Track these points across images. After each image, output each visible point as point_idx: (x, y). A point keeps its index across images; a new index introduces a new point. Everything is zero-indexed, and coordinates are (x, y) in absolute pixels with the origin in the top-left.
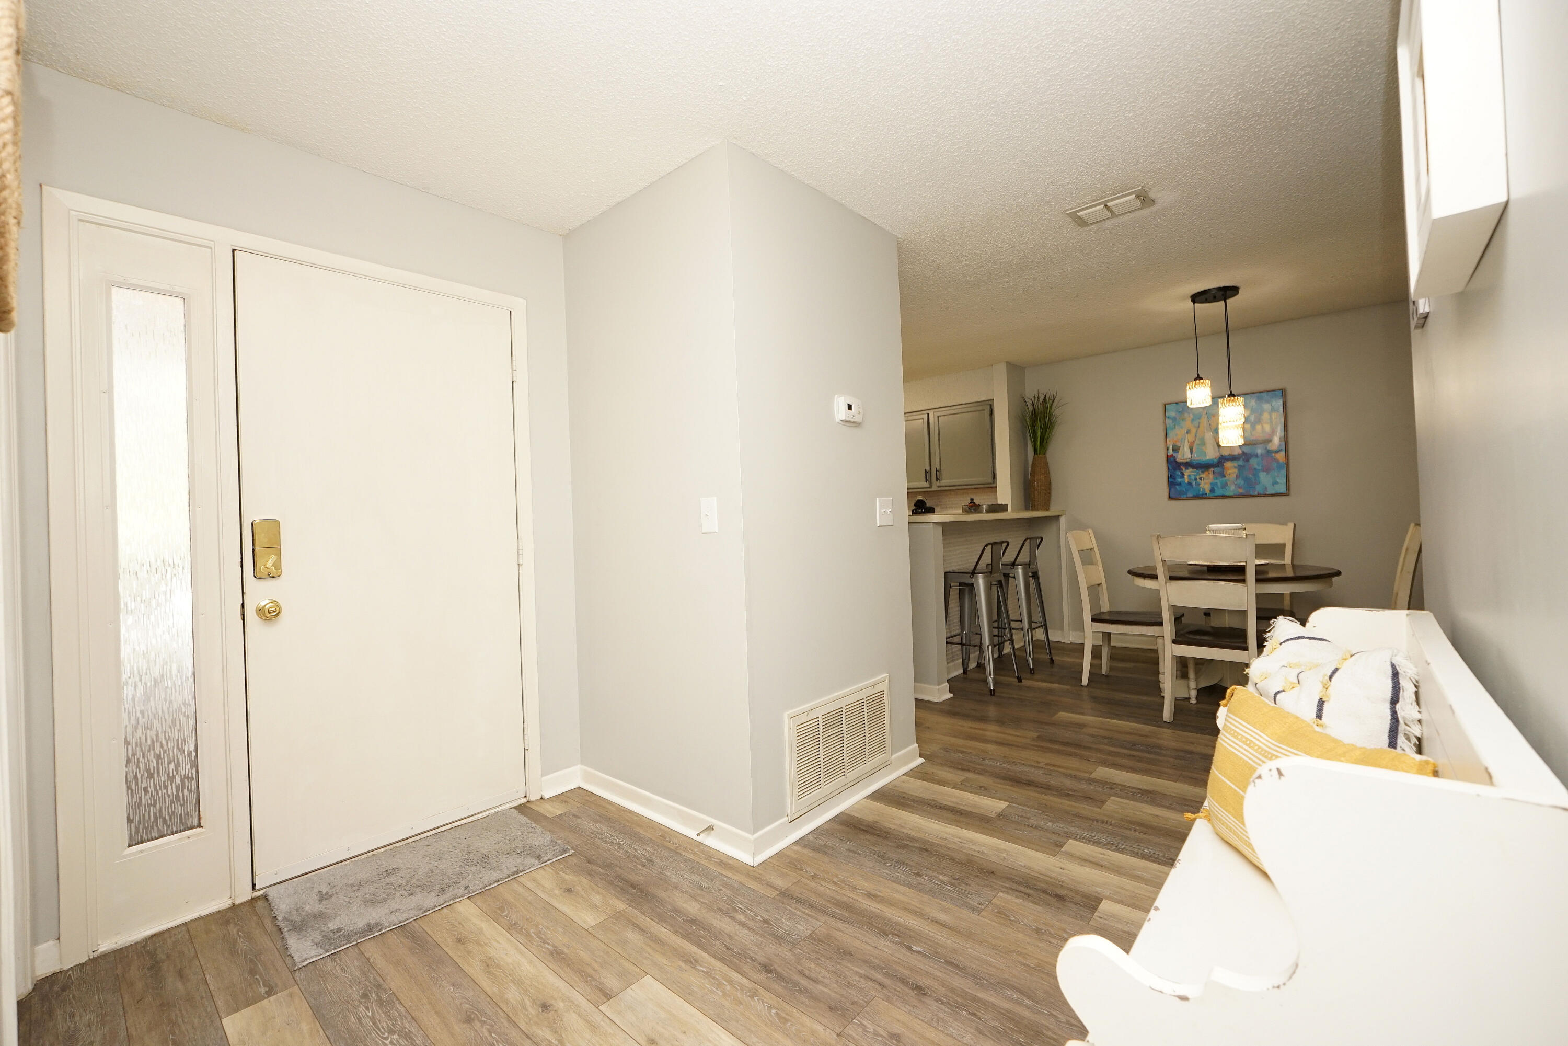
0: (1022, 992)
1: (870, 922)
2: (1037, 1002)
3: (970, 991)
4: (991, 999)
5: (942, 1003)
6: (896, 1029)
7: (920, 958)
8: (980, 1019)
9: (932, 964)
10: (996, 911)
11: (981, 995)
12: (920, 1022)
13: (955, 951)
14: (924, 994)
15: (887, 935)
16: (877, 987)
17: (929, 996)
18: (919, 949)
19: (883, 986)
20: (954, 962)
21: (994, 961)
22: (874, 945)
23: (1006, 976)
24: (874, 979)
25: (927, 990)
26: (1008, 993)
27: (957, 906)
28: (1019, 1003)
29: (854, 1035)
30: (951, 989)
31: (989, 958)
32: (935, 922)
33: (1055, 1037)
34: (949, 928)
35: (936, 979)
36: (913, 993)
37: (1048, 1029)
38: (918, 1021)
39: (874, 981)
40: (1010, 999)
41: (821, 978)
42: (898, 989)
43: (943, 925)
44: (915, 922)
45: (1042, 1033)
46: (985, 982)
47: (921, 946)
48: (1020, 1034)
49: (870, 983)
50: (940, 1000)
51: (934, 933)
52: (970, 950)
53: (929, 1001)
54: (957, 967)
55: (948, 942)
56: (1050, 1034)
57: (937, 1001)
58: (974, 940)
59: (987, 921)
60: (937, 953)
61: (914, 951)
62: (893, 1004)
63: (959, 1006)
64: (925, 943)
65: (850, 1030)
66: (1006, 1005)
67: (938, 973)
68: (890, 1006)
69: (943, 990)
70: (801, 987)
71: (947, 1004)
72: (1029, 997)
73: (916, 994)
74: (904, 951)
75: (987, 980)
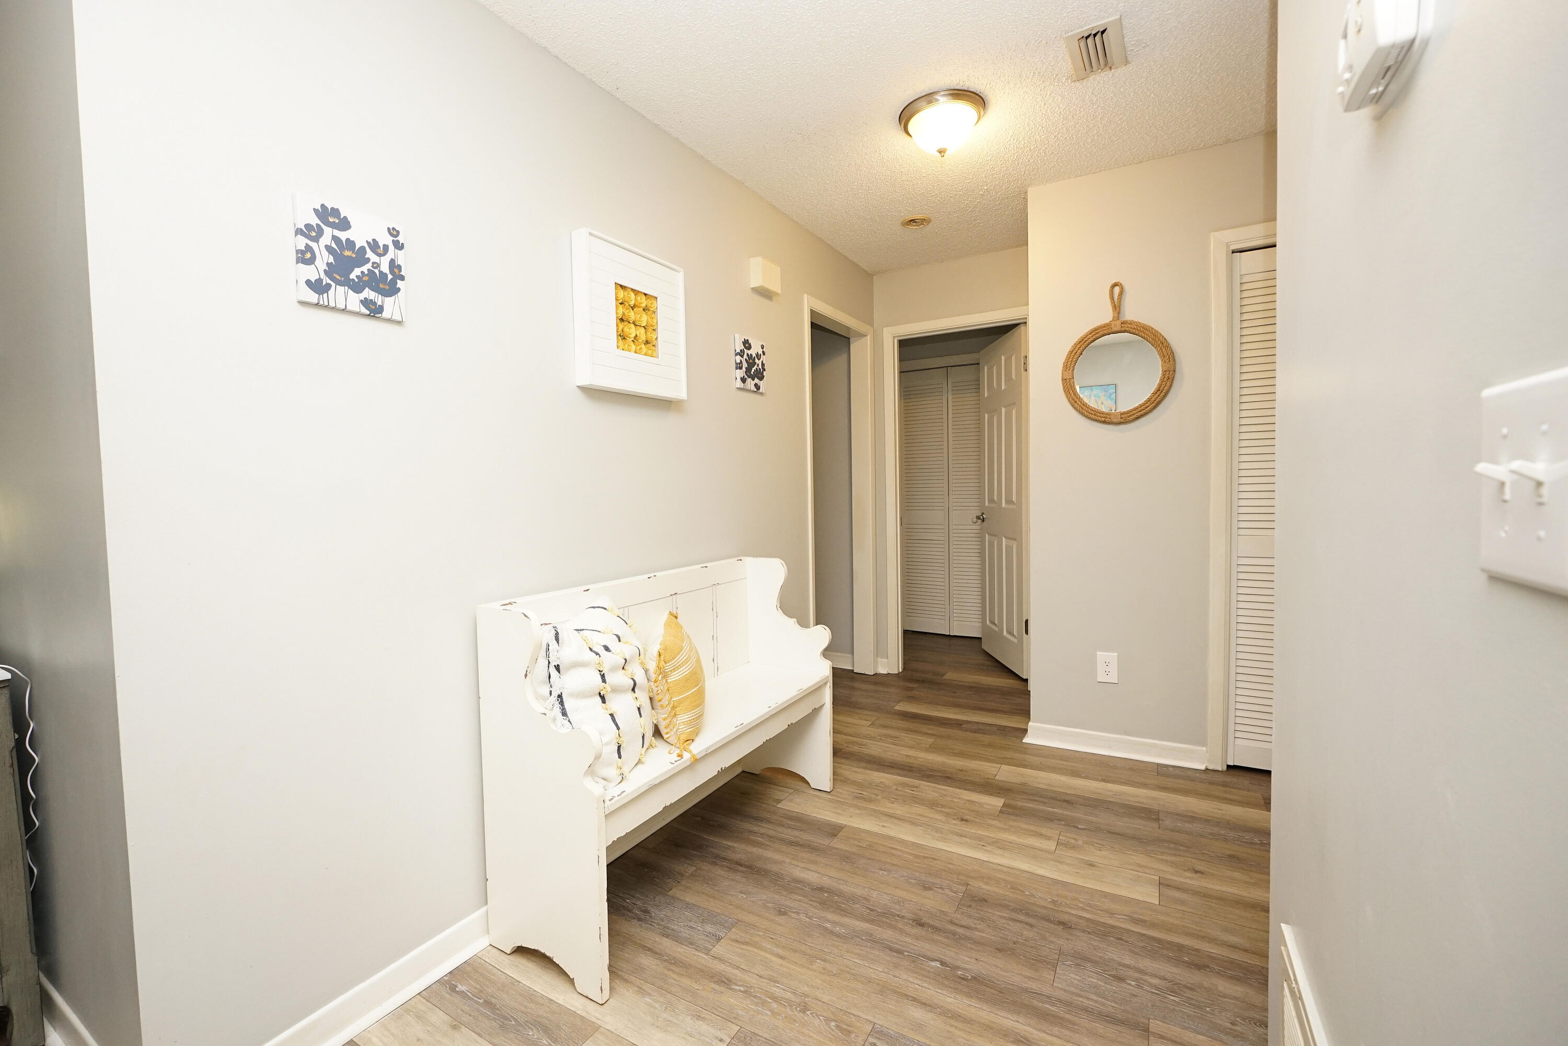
0: (832, 933)
1: (1001, 994)
2: (819, 925)
3: (877, 928)
4: (857, 923)
5: (898, 916)
6: (929, 894)
7: (929, 954)
8: (867, 908)
9: (916, 948)
10: (853, 1035)
11: (865, 926)
12: (913, 900)
13: (896, 966)
14: (914, 920)
15: (974, 978)
16: (957, 921)
17: (910, 919)
18: (933, 964)
19: (952, 922)
20: (895, 954)
21: (856, 961)
22: (981, 963)
23: (845, 946)
24: (963, 928)
25: (913, 924)
26: (843, 930)
27: (904, 1036)
28: (834, 923)
29: (957, 886)
30: (894, 927)
31: (861, 963)
32: (925, 1004)
33: (811, 903)
34: (907, 996)
35: (909, 935)
36: (924, 920)
37: (815, 908)
38: (915, 901)
39: (962, 926)
40: (842, 925)
41: (1010, 923)
42: (939, 922)
43: (914, 999)
44: (949, 1000)
45: (820, 904)
46: (864, 938)
47: (933, 967)
48: (836, 902)
49: (965, 924)
50: (901, 918)
51: (922, 987)
52: (881, 969)
53: (909, 915)
54: (891, 949)
55: (905, 977)
56: (814, 904)
57: (903, 916)
58: (878, 984)
59: (864, 1016)
60: (914, 961)
61: (937, 961)
62: (938, 909)
63: (883, 914)
64: (929, 972)
65: (963, 888)
66: (846, 920)
67: (908, 940)
68: (940, 908)
69: (900, 925)
70: (1021, 913)
71: (894, 915)
72: (826, 929)
73: (922, 920)
74: (948, 960)
75: (863, 939)
